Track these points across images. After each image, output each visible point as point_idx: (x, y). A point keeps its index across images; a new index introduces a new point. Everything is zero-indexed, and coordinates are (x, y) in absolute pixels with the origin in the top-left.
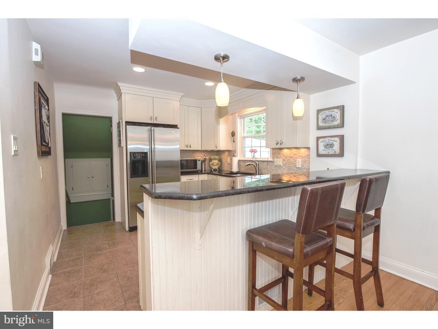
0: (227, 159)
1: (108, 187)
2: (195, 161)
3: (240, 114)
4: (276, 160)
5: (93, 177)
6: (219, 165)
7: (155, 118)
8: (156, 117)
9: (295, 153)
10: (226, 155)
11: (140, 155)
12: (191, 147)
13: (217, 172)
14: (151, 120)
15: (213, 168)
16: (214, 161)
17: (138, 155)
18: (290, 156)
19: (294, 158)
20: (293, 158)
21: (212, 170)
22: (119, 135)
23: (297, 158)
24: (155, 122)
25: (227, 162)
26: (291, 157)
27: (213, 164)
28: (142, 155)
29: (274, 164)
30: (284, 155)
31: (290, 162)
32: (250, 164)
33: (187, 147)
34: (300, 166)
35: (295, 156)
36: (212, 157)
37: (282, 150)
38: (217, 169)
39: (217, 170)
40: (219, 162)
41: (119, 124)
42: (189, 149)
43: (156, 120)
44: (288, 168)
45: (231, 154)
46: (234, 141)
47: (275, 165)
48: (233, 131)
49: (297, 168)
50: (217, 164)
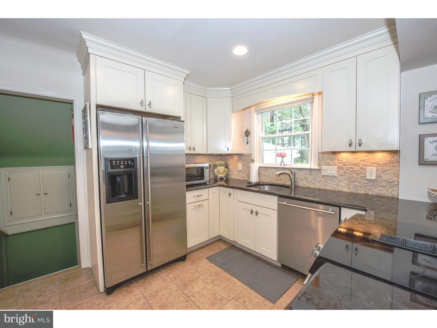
0: (237, 165)
1: (71, 206)
2: (202, 169)
3: (257, 107)
4: (324, 167)
5: (47, 193)
6: (226, 173)
7: (147, 103)
8: (150, 102)
9: (364, 159)
10: (235, 160)
11: (124, 163)
12: (194, 150)
13: (224, 181)
14: (142, 106)
15: (219, 176)
16: (220, 168)
17: (120, 163)
18: (353, 162)
19: (361, 166)
20: (358, 166)
21: (218, 179)
22: (85, 130)
23: (368, 165)
24: (148, 110)
25: (237, 169)
26: (354, 165)
27: (218, 172)
28: (128, 163)
29: (321, 173)
30: (341, 162)
31: (353, 171)
32: (282, 174)
33: (190, 150)
34: (374, 177)
35: (363, 163)
36: (217, 163)
37: (338, 155)
38: (224, 177)
39: (223, 179)
40: (226, 169)
41: (84, 111)
42: (192, 152)
43: (150, 107)
44: (350, 180)
45: (244, 158)
46: (247, 143)
47: (323, 174)
48: (247, 130)
49: (367, 180)
50: (224, 172)
